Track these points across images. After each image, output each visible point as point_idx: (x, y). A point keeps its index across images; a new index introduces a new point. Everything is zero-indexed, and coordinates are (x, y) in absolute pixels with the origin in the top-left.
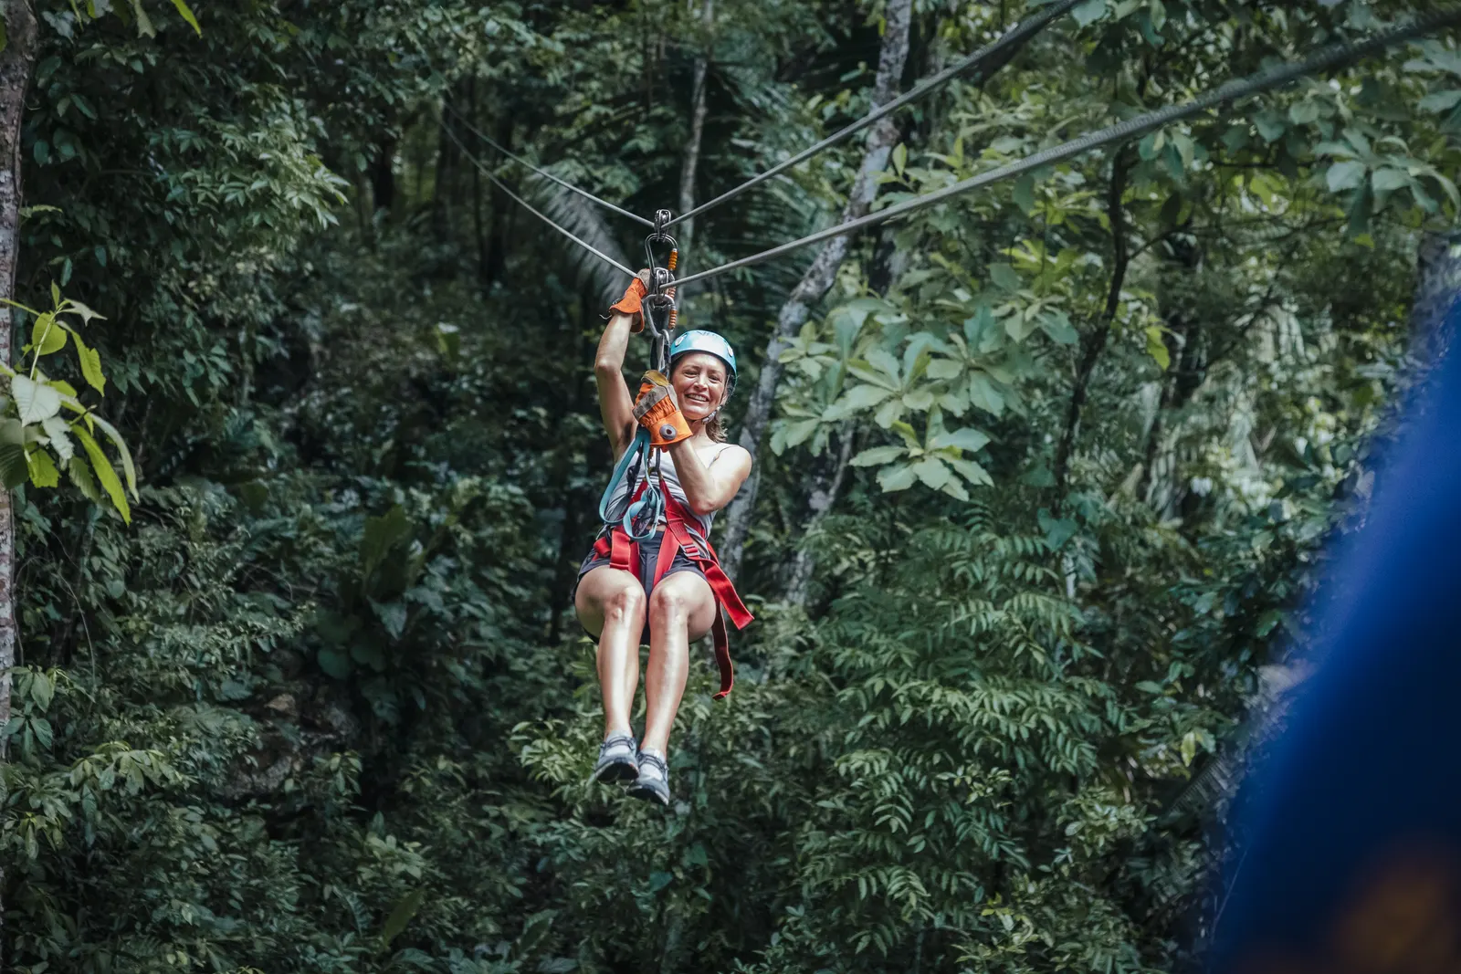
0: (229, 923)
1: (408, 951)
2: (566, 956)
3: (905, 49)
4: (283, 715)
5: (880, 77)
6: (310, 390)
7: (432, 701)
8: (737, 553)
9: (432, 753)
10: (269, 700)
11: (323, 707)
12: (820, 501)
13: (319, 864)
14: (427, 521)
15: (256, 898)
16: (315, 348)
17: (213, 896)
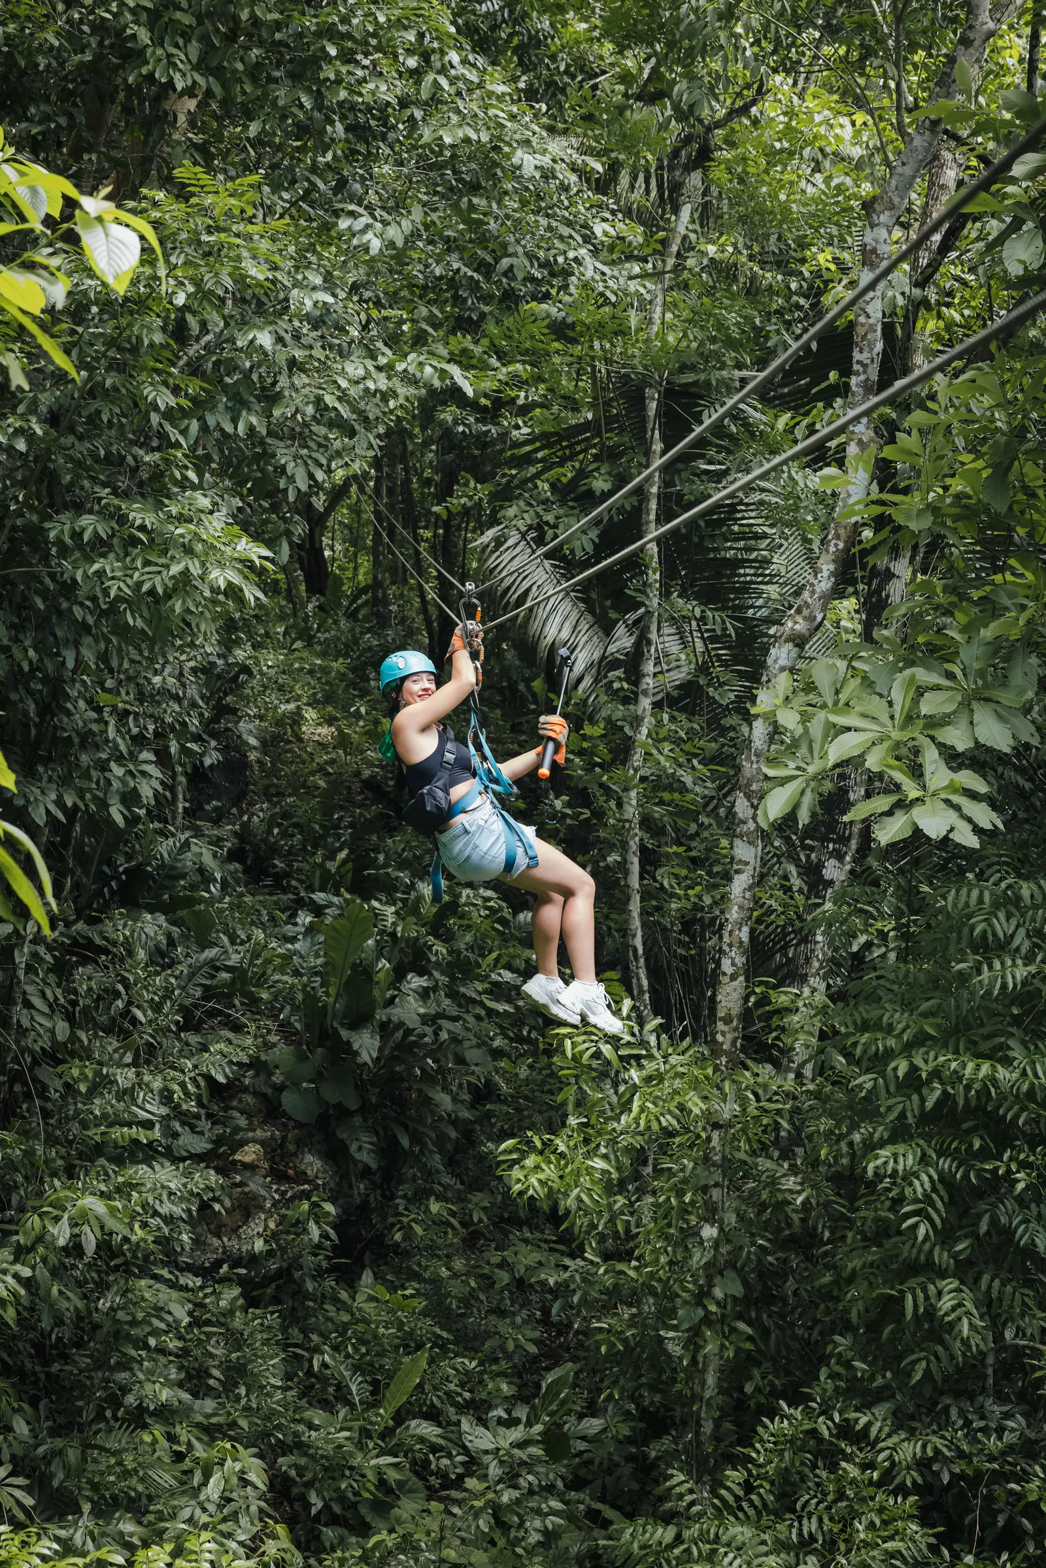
0: (209, 1405)
1: (413, 1423)
2: (594, 1416)
3: (879, 346)
4: (251, 1167)
5: (854, 381)
6: (252, 804)
7: (416, 1138)
8: (744, 934)
9: (419, 1198)
10: (234, 1152)
11: (295, 1154)
12: (833, 871)
13: (305, 1332)
14: (393, 935)
15: (237, 1373)
16: (253, 756)
17: (189, 1377)
